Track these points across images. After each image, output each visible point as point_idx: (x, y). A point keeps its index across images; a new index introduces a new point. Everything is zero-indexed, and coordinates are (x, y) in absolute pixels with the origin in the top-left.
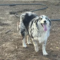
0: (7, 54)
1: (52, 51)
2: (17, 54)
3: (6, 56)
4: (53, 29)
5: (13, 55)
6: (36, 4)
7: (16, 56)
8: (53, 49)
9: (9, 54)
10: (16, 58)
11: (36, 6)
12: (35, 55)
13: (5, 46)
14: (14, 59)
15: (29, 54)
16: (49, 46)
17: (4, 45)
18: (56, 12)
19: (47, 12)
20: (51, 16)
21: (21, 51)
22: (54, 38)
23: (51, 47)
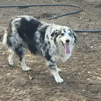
0: (14, 90)
1: (90, 84)
2: (31, 89)
3: (13, 94)
4: (92, 47)
5: (25, 91)
6: (64, 4)
7: (30, 93)
8: (91, 81)
9: (17, 90)
10: (29, 96)
11: (63, 7)
12: (61, 92)
13: (11, 76)
14: (26, 97)
15: (52, 90)
16: (85, 76)
17: (9, 74)
18: (97, 18)
19: (81, 18)
20: (88, 25)
21: (38, 84)
22: (93, 62)
23: (88, 77)
